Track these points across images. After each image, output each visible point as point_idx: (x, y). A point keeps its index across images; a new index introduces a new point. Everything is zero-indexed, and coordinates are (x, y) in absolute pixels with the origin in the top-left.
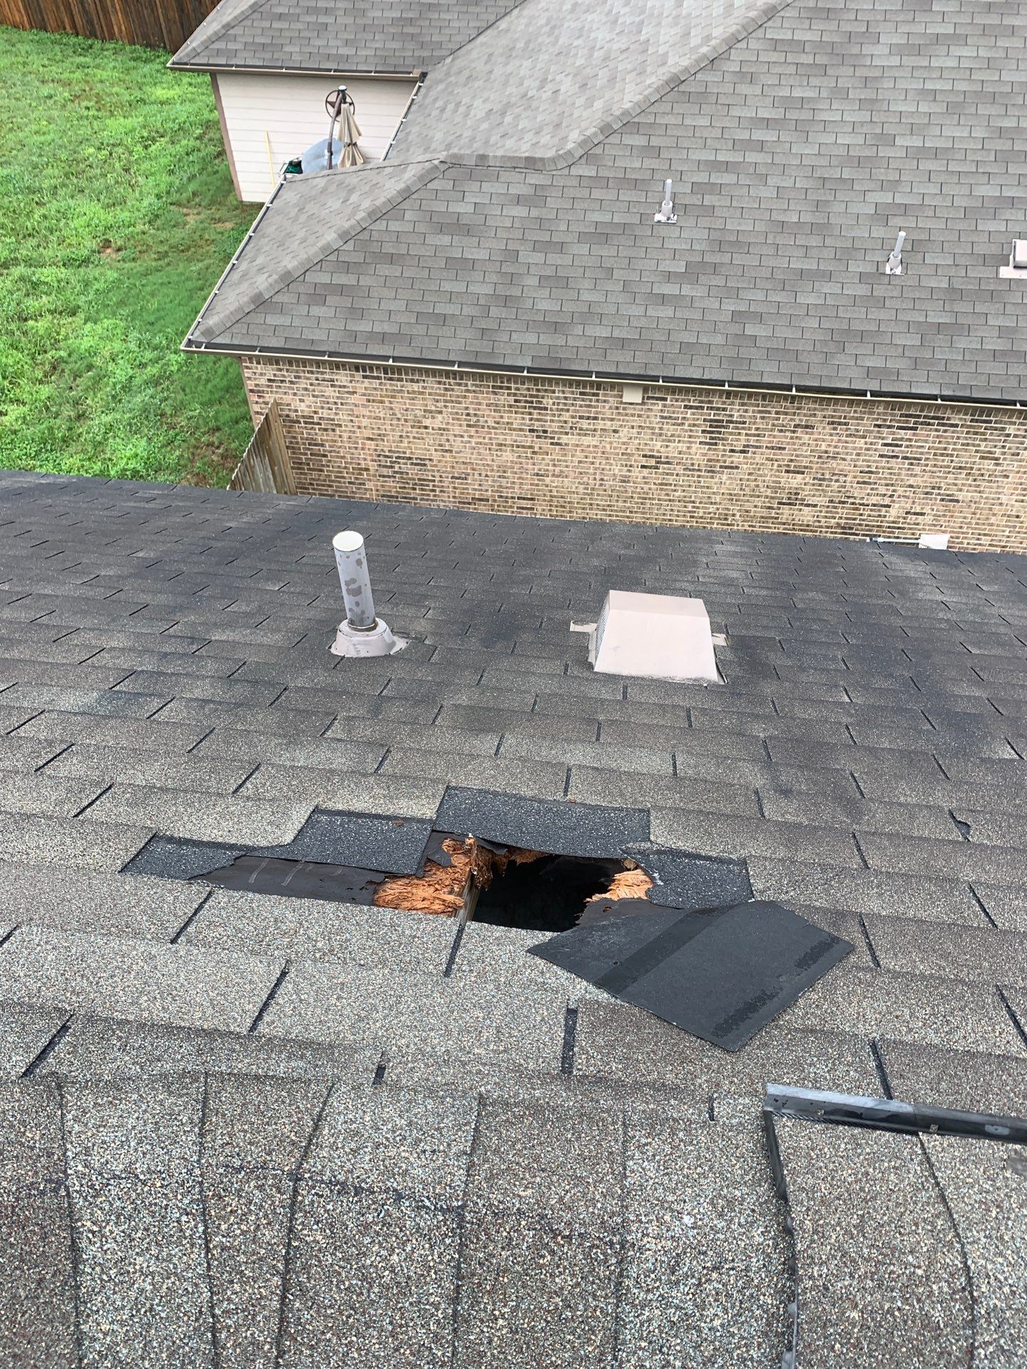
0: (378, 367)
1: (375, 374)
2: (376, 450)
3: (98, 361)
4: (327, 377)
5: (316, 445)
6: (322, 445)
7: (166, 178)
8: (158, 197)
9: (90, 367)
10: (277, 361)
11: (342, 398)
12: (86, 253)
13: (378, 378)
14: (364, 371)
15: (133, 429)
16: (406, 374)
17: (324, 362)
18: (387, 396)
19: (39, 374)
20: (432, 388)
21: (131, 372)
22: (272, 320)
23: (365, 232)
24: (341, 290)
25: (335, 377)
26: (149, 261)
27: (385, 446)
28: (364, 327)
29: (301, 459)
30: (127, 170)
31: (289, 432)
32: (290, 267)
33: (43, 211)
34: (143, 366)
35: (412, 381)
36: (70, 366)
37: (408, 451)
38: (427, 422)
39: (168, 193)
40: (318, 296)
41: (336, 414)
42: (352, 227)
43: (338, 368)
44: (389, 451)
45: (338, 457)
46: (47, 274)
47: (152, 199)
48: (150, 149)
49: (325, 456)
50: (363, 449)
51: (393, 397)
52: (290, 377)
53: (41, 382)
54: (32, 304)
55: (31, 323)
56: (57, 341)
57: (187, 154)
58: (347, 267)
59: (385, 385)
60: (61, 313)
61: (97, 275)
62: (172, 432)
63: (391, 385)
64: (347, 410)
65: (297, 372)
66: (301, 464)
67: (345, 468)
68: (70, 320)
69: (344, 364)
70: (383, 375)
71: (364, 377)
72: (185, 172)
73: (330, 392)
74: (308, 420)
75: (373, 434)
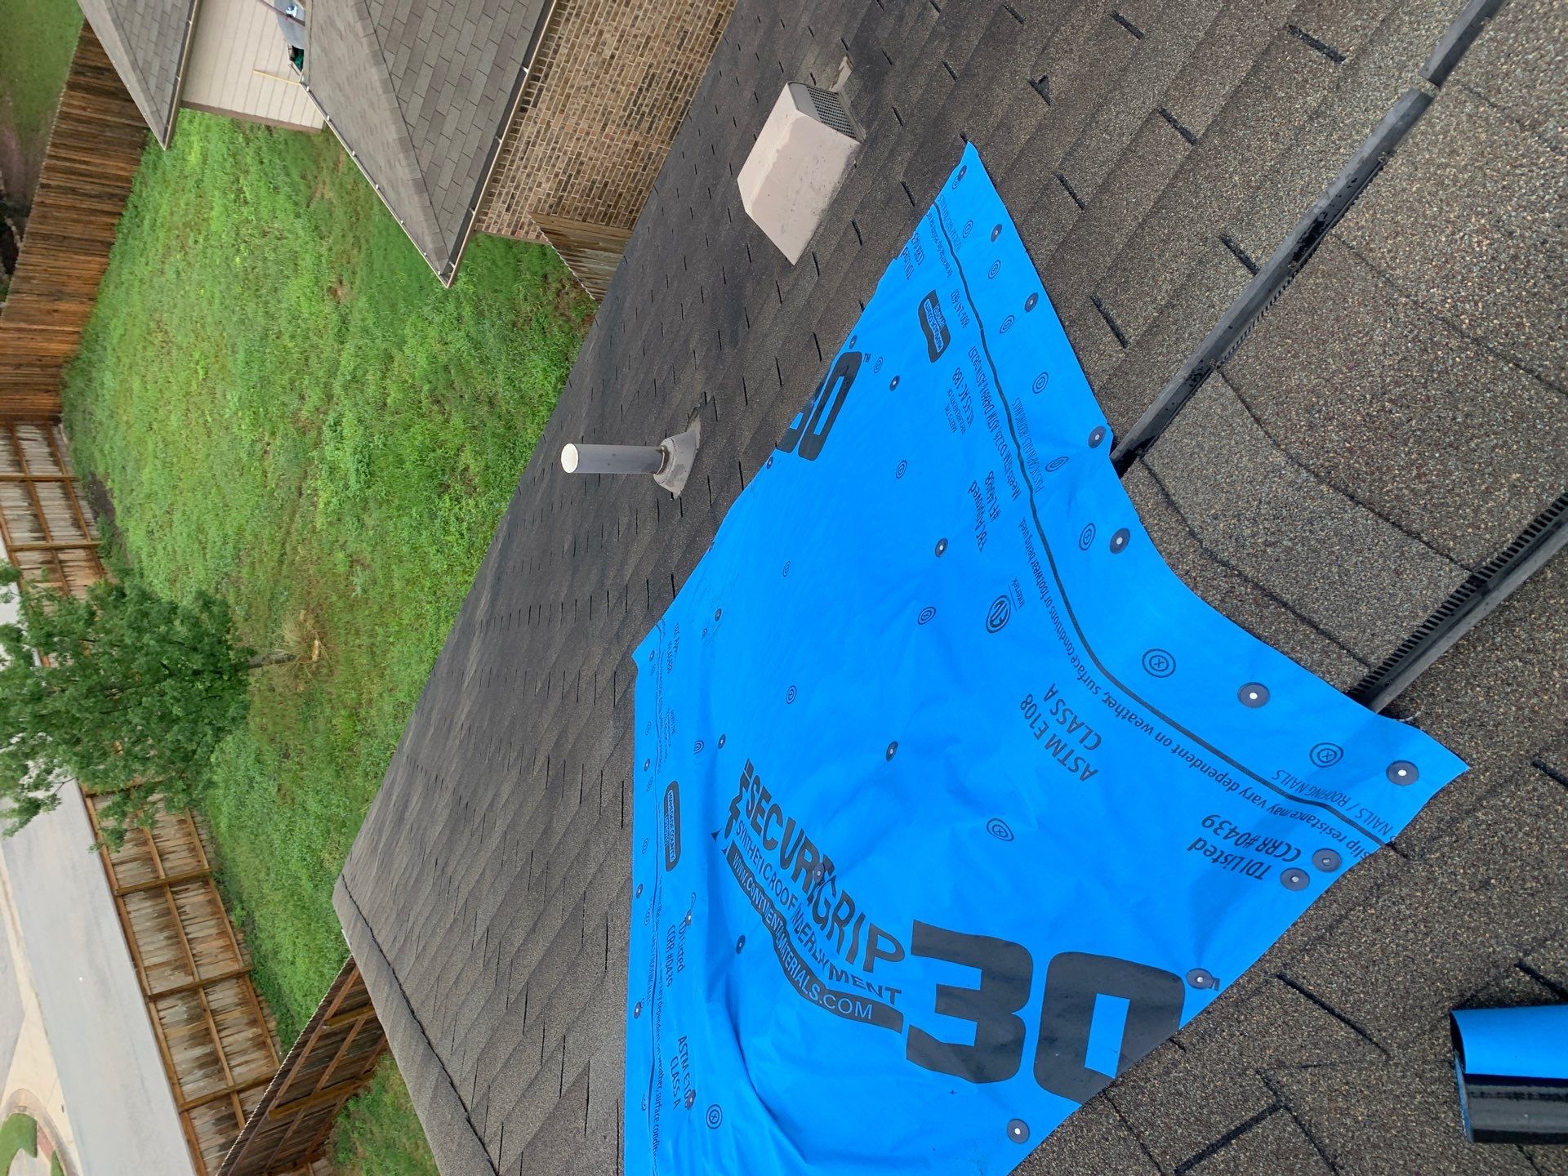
0: (529, 86)
1: (536, 92)
2: (618, 125)
3: (443, 359)
4: (522, 147)
5: (591, 189)
6: (594, 182)
7: (281, 198)
8: (298, 216)
9: (446, 369)
10: (490, 194)
11: (551, 139)
12: (335, 317)
13: (541, 90)
14: (528, 102)
15: (518, 360)
16: (546, 55)
17: (505, 144)
18: (563, 89)
19: (439, 418)
20: (571, 31)
21: (462, 333)
22: (445, 180)
23: (379, 32)
24: (433, 89)
25: (525, 139)
26: (358, 258)
27: (618, 113)
28: (480, 81)
29: (600, 213)
30: (265, 234)
31: (568, 212)
32: (395, 136)
33: (286, 337)
34: (459, 319)
35: (556, 52)
36: (440, 387)
37: (632, 89)
38: (607, 53)
39: (296, 204)
40: (434, 118)
41: (565, 153)
42: (371, 45)
43: (516, 131)
44: (625, 110)
45: (612, 171)
46: (347, 362)
47: (299, 224)
48: (248, 198)
49: (606, 185)
50: (612, 139)
51: (566, 82)
52: (510, 187)
53: (447, 421)
54: (371, 390)
55: (389, 401)
56: (413, 386)
57: (262, 163)
58: (411, 71)
59: (550, 85)
60: (388, 370)
61: (359, 316)
62: (534, 324)
63: (553, 79)
64: (564, 140)
65: (507, 177)
66: (606, 214)
67: (626, 167)
68: (396, 364)
69: (514, 123)
70: (539, 84)
71: (535, 106)
72: (279, 175)
73: (539, 150)
74: (563, 186)
75: (600, 121)
